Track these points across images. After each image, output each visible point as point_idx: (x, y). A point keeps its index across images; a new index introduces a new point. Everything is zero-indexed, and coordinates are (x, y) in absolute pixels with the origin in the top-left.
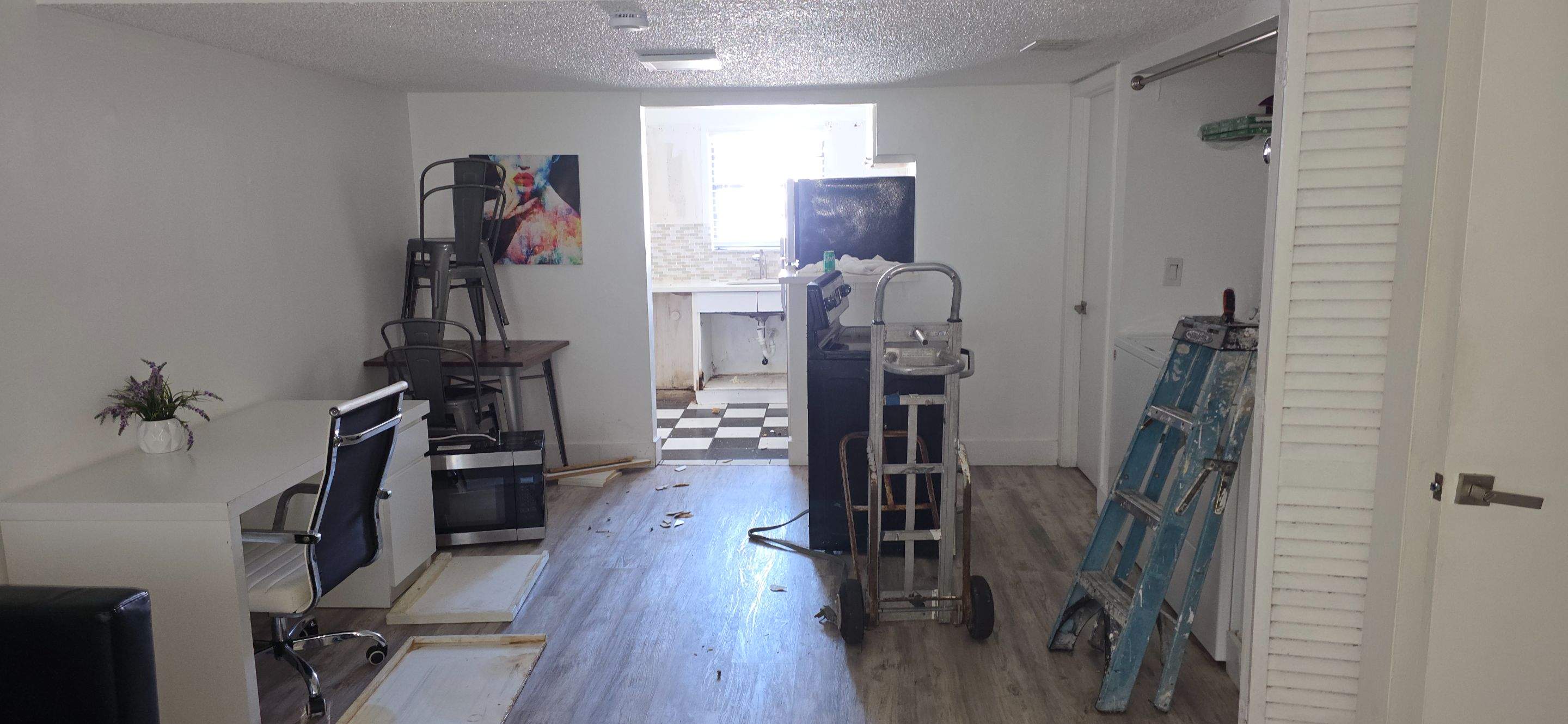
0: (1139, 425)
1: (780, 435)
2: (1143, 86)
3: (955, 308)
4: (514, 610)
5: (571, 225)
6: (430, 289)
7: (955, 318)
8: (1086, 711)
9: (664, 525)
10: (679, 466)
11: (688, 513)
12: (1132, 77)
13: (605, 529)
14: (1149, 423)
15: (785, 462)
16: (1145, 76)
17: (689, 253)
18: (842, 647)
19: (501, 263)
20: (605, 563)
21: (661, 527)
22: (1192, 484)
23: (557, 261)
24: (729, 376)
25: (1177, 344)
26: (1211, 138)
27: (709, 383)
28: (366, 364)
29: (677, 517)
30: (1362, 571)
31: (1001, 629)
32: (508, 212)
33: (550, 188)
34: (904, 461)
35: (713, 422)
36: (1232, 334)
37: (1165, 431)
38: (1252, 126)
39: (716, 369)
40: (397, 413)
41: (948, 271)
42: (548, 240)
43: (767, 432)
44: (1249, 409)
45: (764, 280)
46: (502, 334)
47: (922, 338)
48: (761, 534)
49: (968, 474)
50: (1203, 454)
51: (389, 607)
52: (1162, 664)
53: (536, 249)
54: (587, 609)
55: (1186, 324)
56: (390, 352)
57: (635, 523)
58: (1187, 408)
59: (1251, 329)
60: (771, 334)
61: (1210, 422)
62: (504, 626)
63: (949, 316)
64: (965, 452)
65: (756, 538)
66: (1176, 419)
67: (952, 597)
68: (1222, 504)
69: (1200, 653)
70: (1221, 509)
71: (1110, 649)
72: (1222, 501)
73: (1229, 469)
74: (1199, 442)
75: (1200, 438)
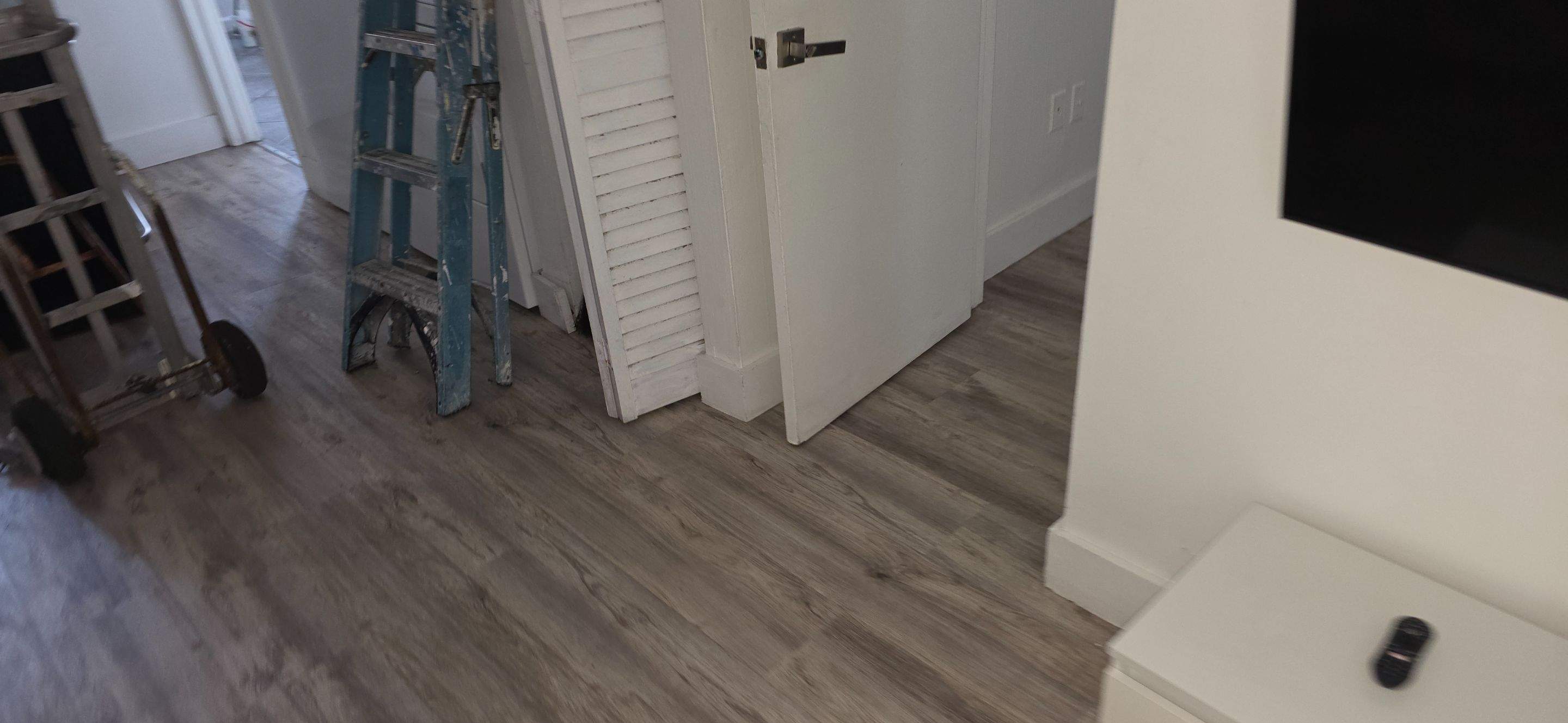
0: (359, 63)
8: (429, 423)
14: (372, 58)
22: (459, 122)
30: (672, 168)
37: (393, 64)
44: (490, 11)
50: (460, 81)
52: (491, 337)
58: (408, 24)
61: (454, 38)
66: (409, 44)
67: (191, 365)
68: (498, 136)
69: (517, 308)
70: (498, 142)
71: (431, 345)
72: (497, 131)
73: (492, 91)
74: (451, 66)
75: (451, 61)
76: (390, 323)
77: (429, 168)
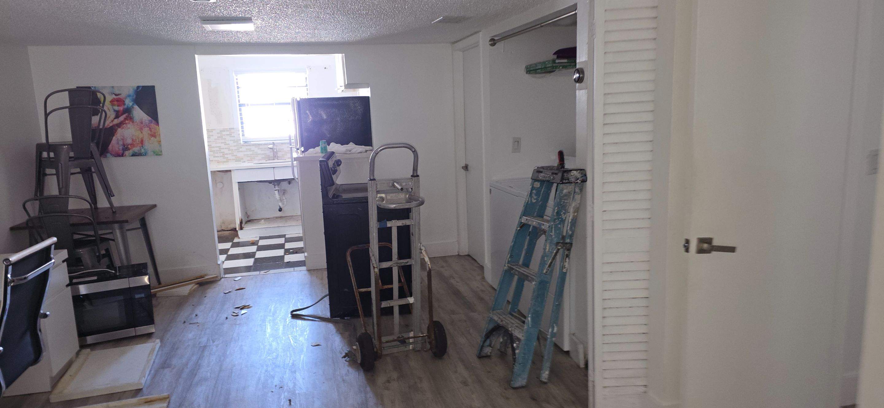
0: (517, 228)
1: (296, 253)
2: (496, 44)
3: (415, 169)
4: (143, 381)
5: (153, 130)
6: (55, 176)
7: (415, 175)
8: (505, 389)
9: (235, 314)
10: (236, 277)
11: (248, 306)
12: (489, 39)
13: (195, 321)
14: (523, 226)
15: (304, 268)
16: (496, 38)
17: (227, 146)
18: (362, 373)
19: (105, 157)
20: (199, 343)
21: (233, 316)
22: (551, 257)
23: (144, 154)
24: (257, 220)
25: (534, 182)
26: (531, 72)
27: (245, 225)
28: (12, 229)
29: (242, 309)
30: (644, 294)
31: (450, 350)
32: (108, 123)
33: (136, 107)
34: (391, 260)
35: (253, 249)
36: (565, 174)
37: (530, 230)
38: (554, 65)
39: (249, 216)
40: (50, 259)
41: (410, 147)
42: (137, 140)
43: (288, 252)
44: (576, 214)
45: (276, 161)
46: (110, 203)
47: (399, 187)
48: (298, 313)
49: (429, 263)
50: (555, 240)
51: (50, 390)
52: (542, 357)
53: (129, 146)
54: (193, 373)
55: (539, 171)
56: (31, 219)
57: (215, 315)
58: (541, 215)
59: (574, 171)
60: (284, 192)
61: (557, 223)
62: (137, 392)
63: (412, 174)
64: (425, 251)
65: (295, 316)
66: (539, 223)
67: (422, 335)
68: (567, 266)
69: (558, 348)
70: (566, 269)
71: (515, 352)
72: (566, 264)
73: (568, 247)
74: (553, 234)
75: (553, 231)
76: (501, 340)
77: (534, 274)
